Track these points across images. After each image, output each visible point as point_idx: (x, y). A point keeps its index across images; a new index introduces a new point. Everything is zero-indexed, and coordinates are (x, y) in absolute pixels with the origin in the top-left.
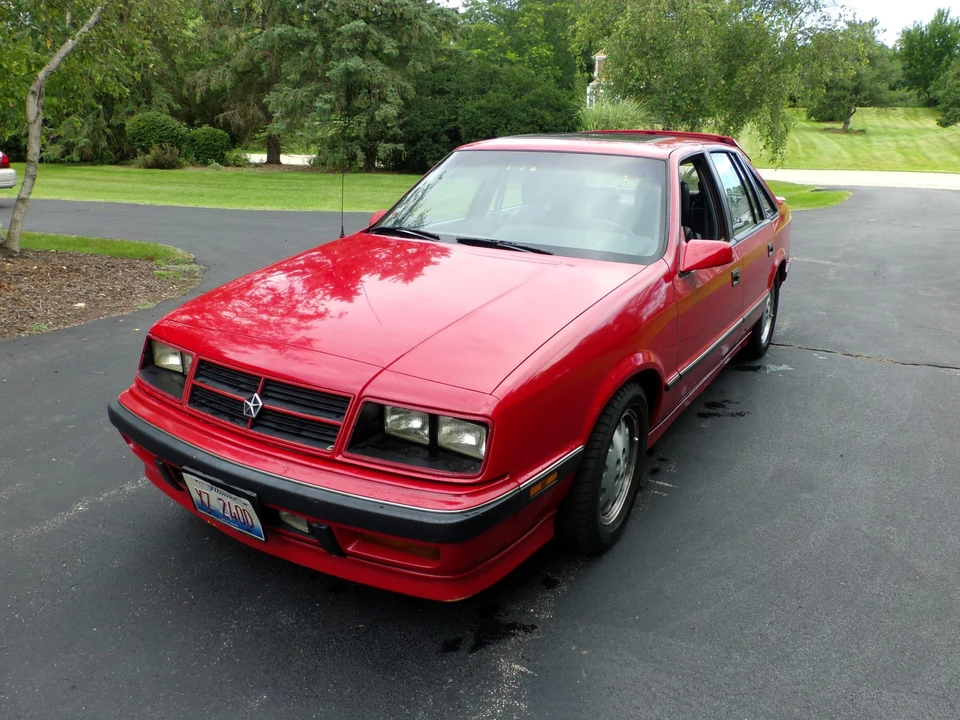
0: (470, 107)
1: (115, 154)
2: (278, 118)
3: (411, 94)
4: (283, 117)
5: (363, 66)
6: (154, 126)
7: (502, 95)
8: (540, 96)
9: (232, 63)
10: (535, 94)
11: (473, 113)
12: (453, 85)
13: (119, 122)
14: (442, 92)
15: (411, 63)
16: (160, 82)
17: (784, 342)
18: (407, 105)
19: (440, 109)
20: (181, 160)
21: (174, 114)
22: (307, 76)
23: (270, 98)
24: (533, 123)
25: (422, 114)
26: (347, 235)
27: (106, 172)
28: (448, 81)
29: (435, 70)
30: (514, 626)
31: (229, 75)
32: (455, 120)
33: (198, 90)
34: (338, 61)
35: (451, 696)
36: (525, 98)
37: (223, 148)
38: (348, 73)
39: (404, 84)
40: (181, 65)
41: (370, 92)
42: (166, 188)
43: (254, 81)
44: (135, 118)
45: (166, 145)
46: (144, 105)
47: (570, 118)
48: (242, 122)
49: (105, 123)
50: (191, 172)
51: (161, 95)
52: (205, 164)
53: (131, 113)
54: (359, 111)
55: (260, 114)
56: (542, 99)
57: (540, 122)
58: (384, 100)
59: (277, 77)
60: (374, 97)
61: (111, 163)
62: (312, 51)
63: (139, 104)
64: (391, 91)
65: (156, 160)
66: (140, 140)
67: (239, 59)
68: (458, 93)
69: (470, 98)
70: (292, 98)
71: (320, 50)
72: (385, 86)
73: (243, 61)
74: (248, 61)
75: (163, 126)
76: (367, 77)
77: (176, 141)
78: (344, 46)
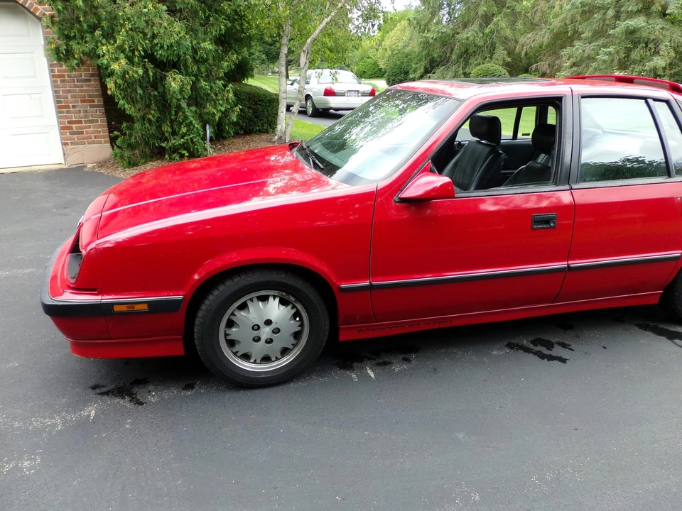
4: (570, 66)
5: (645, 24)
6: (488, 73)
9: (552, 26)
21: (504, 64)
22: (599, 34)
23: (566, 52)
31: (548, 35)
33: (525, 48)
34: (623, 21)
38: (631, 32)
41: (647, 46)
44: (477, 69)
48: (548, 70)
51: (501, 53)
59: (577, 35)
60: (650, 50)
62: (604, 14)
63: (485, 58)
64: (666, 46)
67: (557, 23)
70: (580, 51)
72: (661, 42)
73: (559, 24)
74: (562, 24)
75: (493, 74)
76: (645, 34)
78: (629, 9)
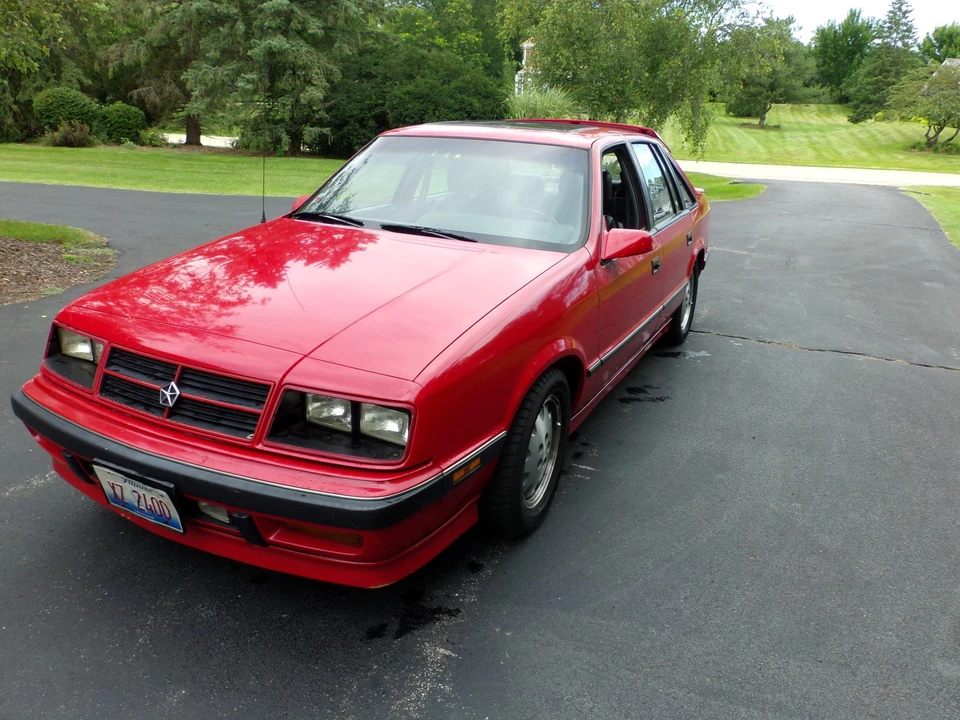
0: (398, 93)
1: (22, 131)
2: (197, 97)
3: (338, 77)
4: (202, 96)
5: (287, 46)
6: (63, 102)
7: (430, 81)
8: (468, 83)
9: (148, 38)
10: (463, 81)
11: (401, 98)
12: (381, 69)
13: (26, 98)
14: (369, 76)
15: (337, 45)
16: (69, 57)
17: (703, 330)
18: (334, 88)
19: (367, 93)
20: (91, 138)
21: (84, 89)
22: (228, 54)
23: (188, 76)
24: (461, 109)
25: (349, 98)
26: (268, 221)
27: (11, 150)
28: (375, 64)
29: (361, 53)
30: (439, 610)
31: (143, 50)
32: (383, 105)
33: (110, 65)
34: (260, 39)
35: (376, 683)
36: (454, 84)
37: (137, 126)
38: (271, 53)
39: (330, 66)
40: (93, 40)
41: (294, 73)
42: (75, 167)
43: (170, 57)
44: (42, 95)
45: (76, 122)
46: (53, 80)
47: (498, 106)
48: (158, 100)
49: (12, 99)
50: (103, 151)
51: (72, 70)
52: (119, 142)
53: (40, 89)
54: (284, 92)
55: (177, 91)
56: (471, 86)
57: (468, 109)
58: (309, 82)
59: (195, 54)
60: (299, 78)
61: (17, 141)
62: (232, 27)
63: (48, 79)
64: (317, 73)
65: (66, 139)
66: (48, 117)
67: (155, 34)
68: (386, 78)
69: (398, 83)
70: (211, 76)
71: (241, 27)
72: (310, 68)
73: (160, 36)
74: (164, 36)
75: (73, 103)
76: (291, 58)
77: (87, 118)
78: (267, 24)
